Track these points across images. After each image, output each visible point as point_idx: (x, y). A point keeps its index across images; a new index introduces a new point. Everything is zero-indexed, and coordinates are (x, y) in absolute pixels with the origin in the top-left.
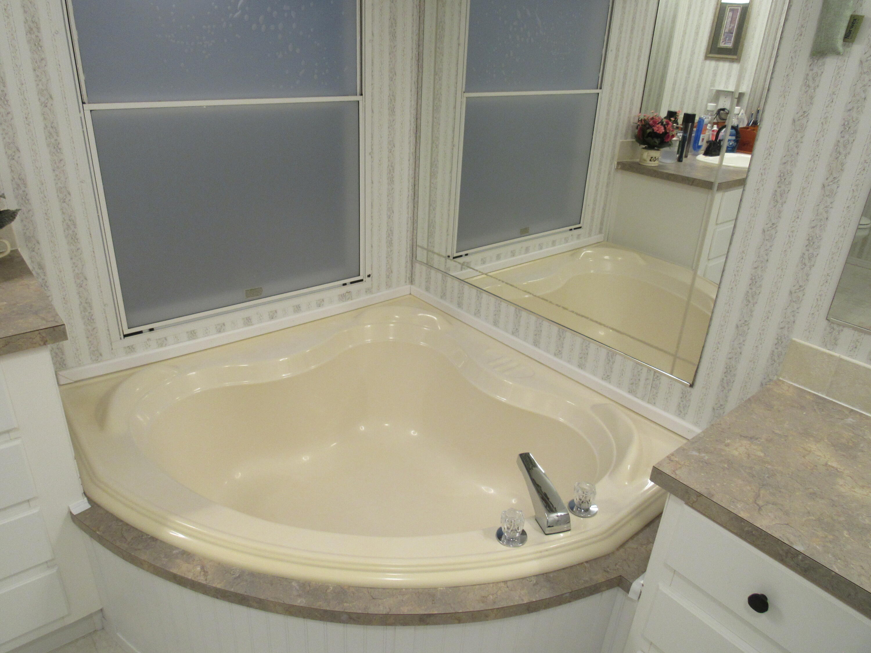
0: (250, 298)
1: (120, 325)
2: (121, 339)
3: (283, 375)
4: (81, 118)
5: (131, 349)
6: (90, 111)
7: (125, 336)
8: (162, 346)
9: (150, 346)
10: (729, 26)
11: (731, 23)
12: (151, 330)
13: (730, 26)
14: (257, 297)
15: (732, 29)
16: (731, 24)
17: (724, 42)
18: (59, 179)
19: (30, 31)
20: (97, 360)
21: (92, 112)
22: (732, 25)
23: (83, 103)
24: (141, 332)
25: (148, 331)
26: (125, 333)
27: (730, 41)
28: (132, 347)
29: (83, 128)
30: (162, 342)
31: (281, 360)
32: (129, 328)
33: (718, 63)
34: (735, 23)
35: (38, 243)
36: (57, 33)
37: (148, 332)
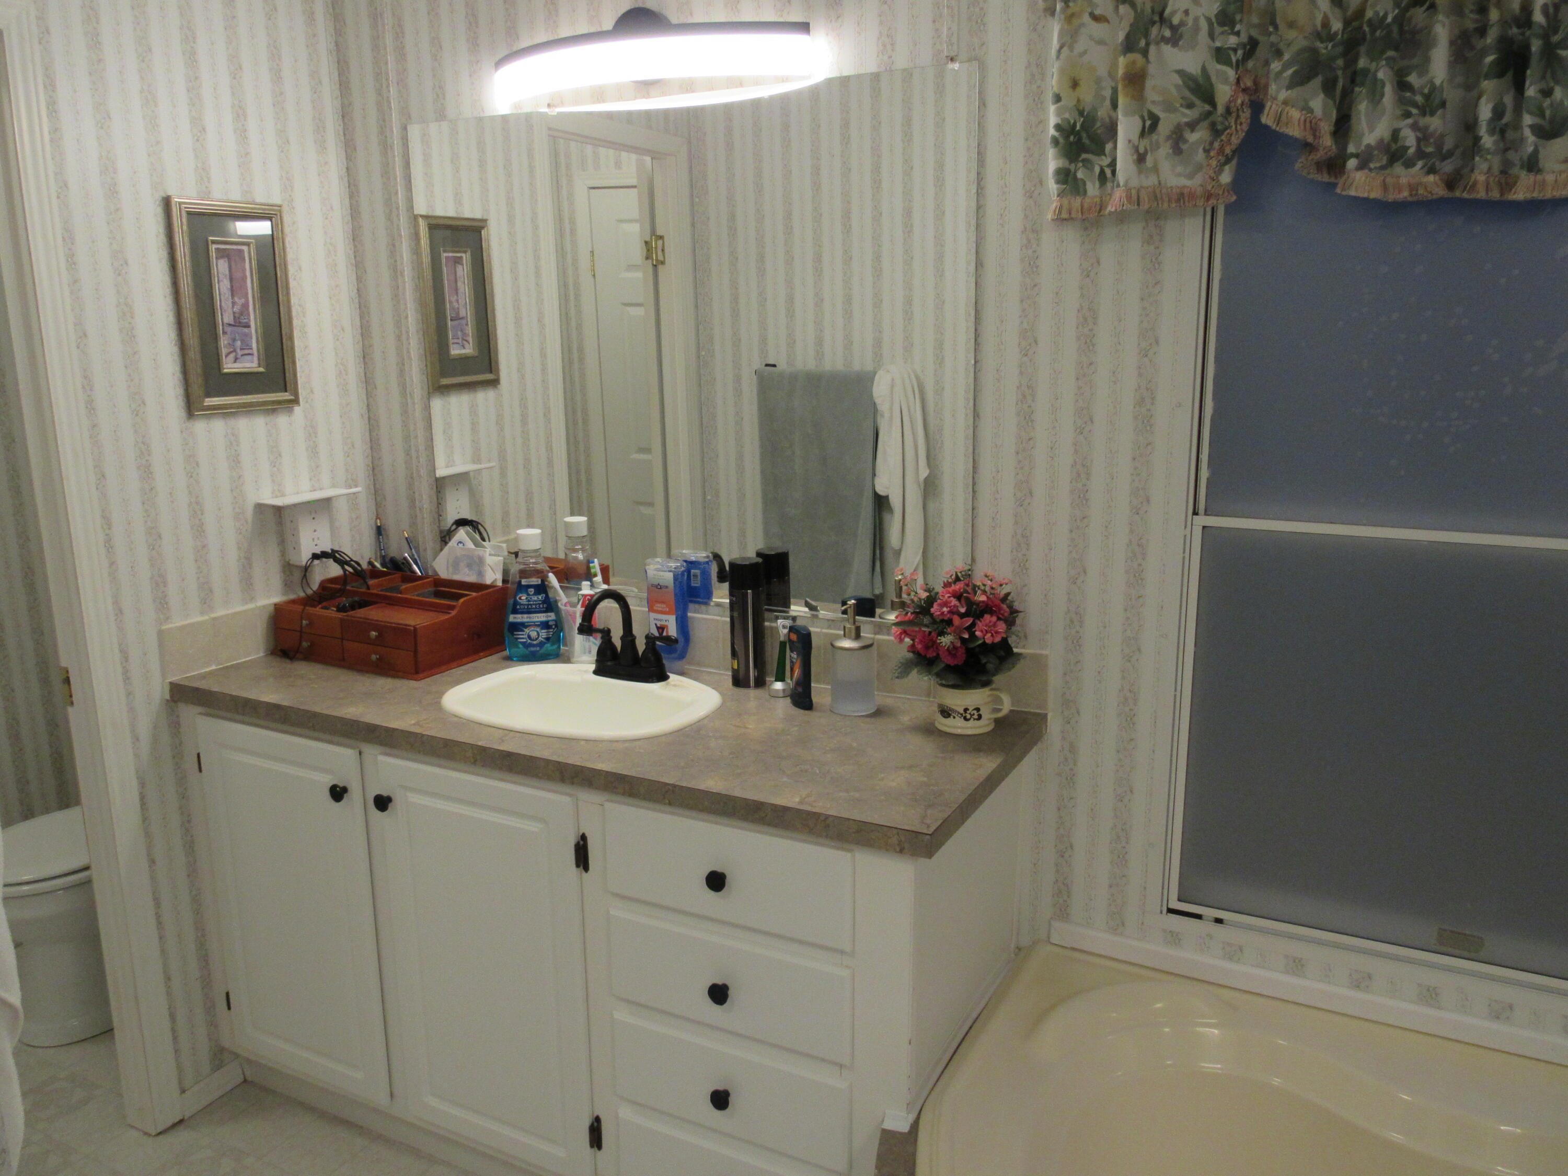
0: (1443, 949)
1: (1166, 887)
2: (1161, 913)
3: (1499, 1168)
4: (1185, 536)
5: (1174, 939)
6: (1201, 527)
7: (1170, 911)
8: (1230, 959)
9: (1208, 947)
10: (230, 305)
11: (233, 296)
12: (1219, 921)
13: (234, 303)
14: (1466, 954)
15: (241, 314)
16: (236, 299)
17: (232, 356)
18: (1130, 625)
19: (1140, 402)
20: (1116, 929)
21: (1206, 529)
22: (240, 301)
23: (1195, 513)
24: (1199, 917)
25: (1213, 919)
26: (1171, 906)
27: (246, 352)
28: (1177, 935)
29: (1184, 552)
30: (1233, 953)
31: (1502, 1128)
32: (1179, 900)
33: (232, 422)
34: (247, 294)
35: (1078, 713)
36: (1179, 405)
37: (1211, 921)
